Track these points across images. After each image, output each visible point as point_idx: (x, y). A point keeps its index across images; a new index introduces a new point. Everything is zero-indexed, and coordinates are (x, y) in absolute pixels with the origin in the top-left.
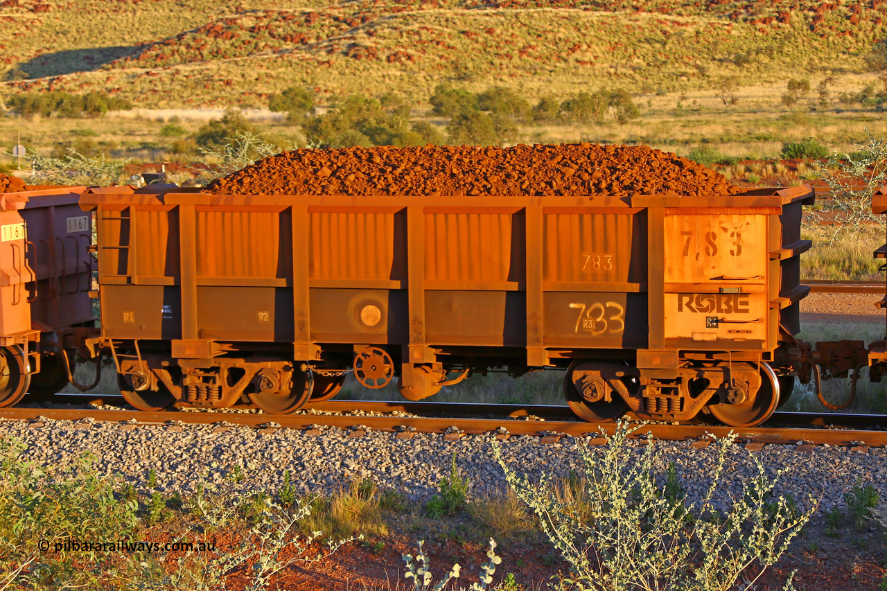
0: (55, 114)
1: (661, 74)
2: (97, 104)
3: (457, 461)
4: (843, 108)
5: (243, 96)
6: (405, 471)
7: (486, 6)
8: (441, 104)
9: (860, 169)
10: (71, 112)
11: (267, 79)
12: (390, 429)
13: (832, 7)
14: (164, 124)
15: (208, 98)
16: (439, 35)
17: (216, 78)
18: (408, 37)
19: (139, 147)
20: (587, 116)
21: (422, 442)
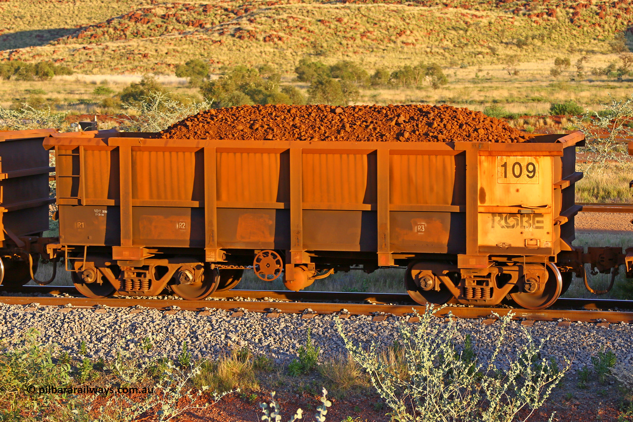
0: (13, 77)
1: (464, 53)
2: (46, 70)
3: (311, 334)
4: (594, 79)
5: (156, 66)
6: (272, 341)
7: (336, 2)
8: (303, 73)
9: (605, 123)
10: (26, 76)
11: (174, 54)
12: (262, 311)
13: (586, 6)
14: (96, 86)
15: (130, 66)
16: (302, 22)
17: (136, 52)
18: (279, 24)
19: (78, 102)
20: (410, 82)
21: (286, 320)
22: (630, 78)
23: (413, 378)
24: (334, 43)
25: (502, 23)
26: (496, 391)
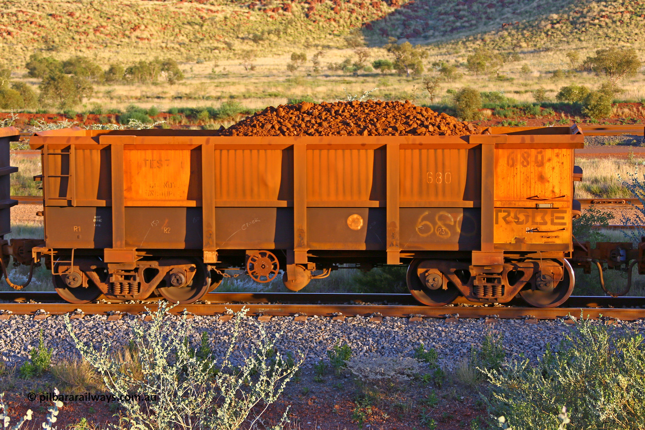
1: (200, 48)
3: (43, 335)
4: (330, 74)
8: (35, 69)
13: (321, 1)
16: (32, 16)
18: (8, 18)
20: (146, 78)
21: (17, 322)
22: (366, 73)
23: (147, 377)
24: (66, 38)
25: (238, 18)
26: (231, 387)
